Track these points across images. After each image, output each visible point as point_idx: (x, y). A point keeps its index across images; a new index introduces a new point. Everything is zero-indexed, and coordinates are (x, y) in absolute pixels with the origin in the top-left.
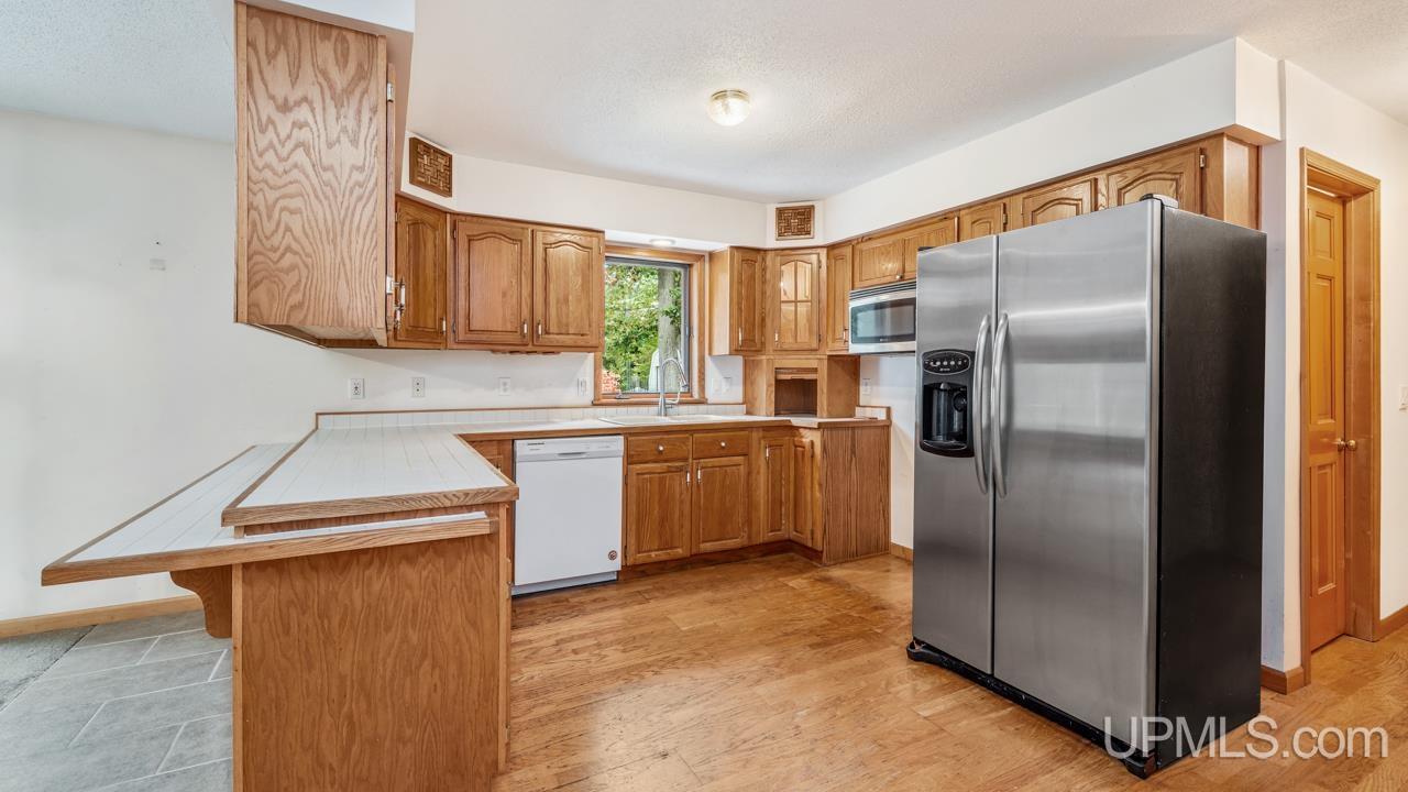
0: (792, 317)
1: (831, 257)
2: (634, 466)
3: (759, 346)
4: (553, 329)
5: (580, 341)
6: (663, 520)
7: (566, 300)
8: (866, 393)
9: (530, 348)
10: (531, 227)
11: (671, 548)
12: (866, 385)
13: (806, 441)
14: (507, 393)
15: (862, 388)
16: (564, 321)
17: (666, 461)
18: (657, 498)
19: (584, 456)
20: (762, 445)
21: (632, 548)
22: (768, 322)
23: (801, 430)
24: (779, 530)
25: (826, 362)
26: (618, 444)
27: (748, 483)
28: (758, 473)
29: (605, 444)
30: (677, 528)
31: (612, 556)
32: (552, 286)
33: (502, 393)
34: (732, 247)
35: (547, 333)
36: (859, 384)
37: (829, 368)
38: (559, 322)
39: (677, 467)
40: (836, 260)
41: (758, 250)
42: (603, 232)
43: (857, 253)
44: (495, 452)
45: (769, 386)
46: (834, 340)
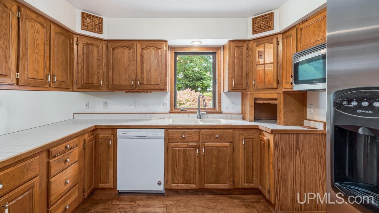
0: (262, 72)
1: (284, 37)
2: (171, 143)
3: (245, 87)
4: (145, 82)
5: (156, 87)
6: (185, 170)
7: (150, 70)
8: (310, 112)
9: (136, 90)
10: (135, 42)
11: (190, 184)
12: (311, 108)
13: (265, 138)
14: (136, 107)
15: (308, 110)
16: (149, 78)
17: (187, 142)
18: (182, 159)
19: (146, 138)
20: (241, 138)
21: (170, 181)
22: (250, 75)
23: (264, 132)
24: (252, 183)
25: (282, 95)
26: (161, 133)
27: (233, 157)
28: (239, 152)
29: (155, 133)
30: (192, 175)
31: (159, 184)
32: (144, 66)
33: (134, 107)
34: (229, 41)
35: (143, 84)
36: (306, 107)
37: (285, 99)
38: (147, 79)
39: (192, 146)
40: (286, 38)
41: (244, 41)
42: (167, 41)
43: (299, 30)
44: (111, 133)
45: (251, 106)
46: (286, 83)
